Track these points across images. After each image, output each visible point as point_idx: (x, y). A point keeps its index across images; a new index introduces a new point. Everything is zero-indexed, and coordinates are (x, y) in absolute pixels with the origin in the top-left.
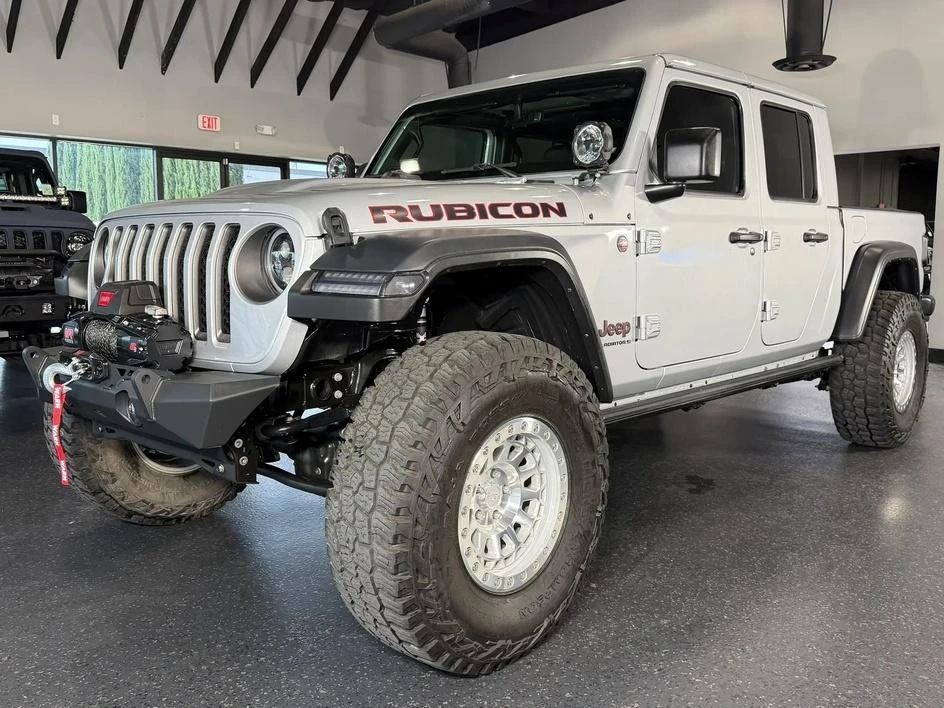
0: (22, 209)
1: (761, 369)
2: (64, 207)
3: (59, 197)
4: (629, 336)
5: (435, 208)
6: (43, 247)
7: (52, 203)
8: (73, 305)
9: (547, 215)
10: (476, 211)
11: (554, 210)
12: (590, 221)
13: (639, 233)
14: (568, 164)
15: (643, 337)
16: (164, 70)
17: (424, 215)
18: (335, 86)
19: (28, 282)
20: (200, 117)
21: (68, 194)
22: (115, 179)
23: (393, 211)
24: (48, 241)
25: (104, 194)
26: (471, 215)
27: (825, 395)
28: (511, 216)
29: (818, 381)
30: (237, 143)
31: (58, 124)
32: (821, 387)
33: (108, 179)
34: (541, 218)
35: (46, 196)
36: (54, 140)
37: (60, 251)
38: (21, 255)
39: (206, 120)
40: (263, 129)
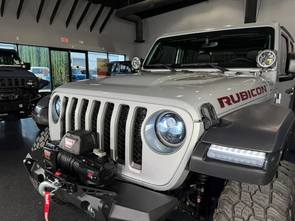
0: (10, 71)
2: (24, 69)
3: (22, 65)
6: (19, 85)
7: (20, 67)
8: (30, 104)
9: (263, 92)
11: (264, 90)
16: (51, 24)
18: (101, 29)
19: (14, 97)
20: (62, 38)
21: (25, 64)
24: (20, 83)
26: (247, 97)
30: (73, 46)
31: (18, 40)
33: (31, 55)
35: (18, 65)
36: (17, 45)
37: (24, 86)
38: (11, 88)
39: (64, 39)
40: (80, 42)
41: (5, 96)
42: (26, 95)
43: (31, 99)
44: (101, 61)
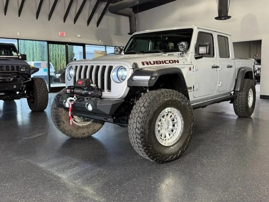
0: (8, 60)
1: (219, 98)
2: (20, 59)
3: (19, 56)
4: (192, 90)
5: (154, 62)
6: (14, 70)
7: (17, 58)
8: (22, 86)
9: (175, 63)
10: (162, 62)
11: (177, 62)
12: (184, 64)
13: (193, 66)
14: (178, 50)
15: (195, 90)
16: (49, 19)
17: (152, 63)
18: (98, 23)
19: (10, 79)
20: (60, 33)
21: (21, 55)
22: (36, 49)
23: (146, 63)
24: (15, 68)
25: (33, 53)
26: (161, 63)
27: (232, 105)
28: (168, 63)
29: (230, 101)
30: (70, 40)
31: (19, 35)
32: (230, 103)
34: (174, 63)
35: (15, 56)
36: (18, 39)
37: (18, 71)
38: (8, 72)
39: (61, 33)
40: (77, 36)
41: (3, 78)
42: (19, 79)
43: (23, 82)
44: (99, 53)
